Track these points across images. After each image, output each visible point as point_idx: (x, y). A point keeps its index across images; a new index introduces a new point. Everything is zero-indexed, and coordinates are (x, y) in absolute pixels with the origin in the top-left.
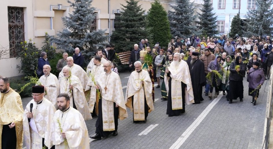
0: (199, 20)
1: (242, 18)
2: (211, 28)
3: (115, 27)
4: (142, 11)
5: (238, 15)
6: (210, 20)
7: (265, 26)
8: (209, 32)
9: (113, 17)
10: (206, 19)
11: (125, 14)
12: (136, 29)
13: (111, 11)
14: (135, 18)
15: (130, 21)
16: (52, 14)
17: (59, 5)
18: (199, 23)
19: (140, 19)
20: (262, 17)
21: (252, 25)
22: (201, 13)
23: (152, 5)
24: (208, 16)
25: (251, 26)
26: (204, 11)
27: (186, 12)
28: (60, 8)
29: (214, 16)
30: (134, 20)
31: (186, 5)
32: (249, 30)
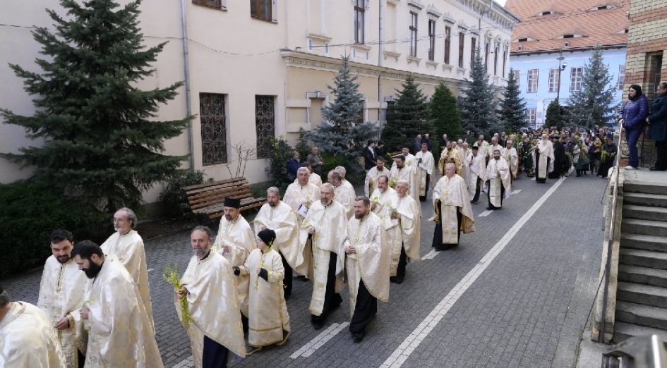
0: (500, 108)
1: (562, 104)
2: (517, 119)
3: (387, 119)
4: (423, 97)
5: (557, 100)
6: (516, 108)
7: (597, 114)
8: (514, 124)
9: (385, 105)
10: (510, 106)
11: (400, 102)
12: (415, 120)
13: (382, 98)
14: (414, 107)
15: (408, 111)
16: (308, 103)
17: (317, 92)
18: (500, 112)
19: (421, 108)
20: (591, 102)
21: (577, 114)
22: (503, 98)
23: (437, 89)
24: (513, 102)
25: (575, 115)
26: (507, 96)
27: (482, 98)
28: (319, 96)
29: (522, 103)
30: (412, 110)
31: (482, 89)
32: (572, 121)
